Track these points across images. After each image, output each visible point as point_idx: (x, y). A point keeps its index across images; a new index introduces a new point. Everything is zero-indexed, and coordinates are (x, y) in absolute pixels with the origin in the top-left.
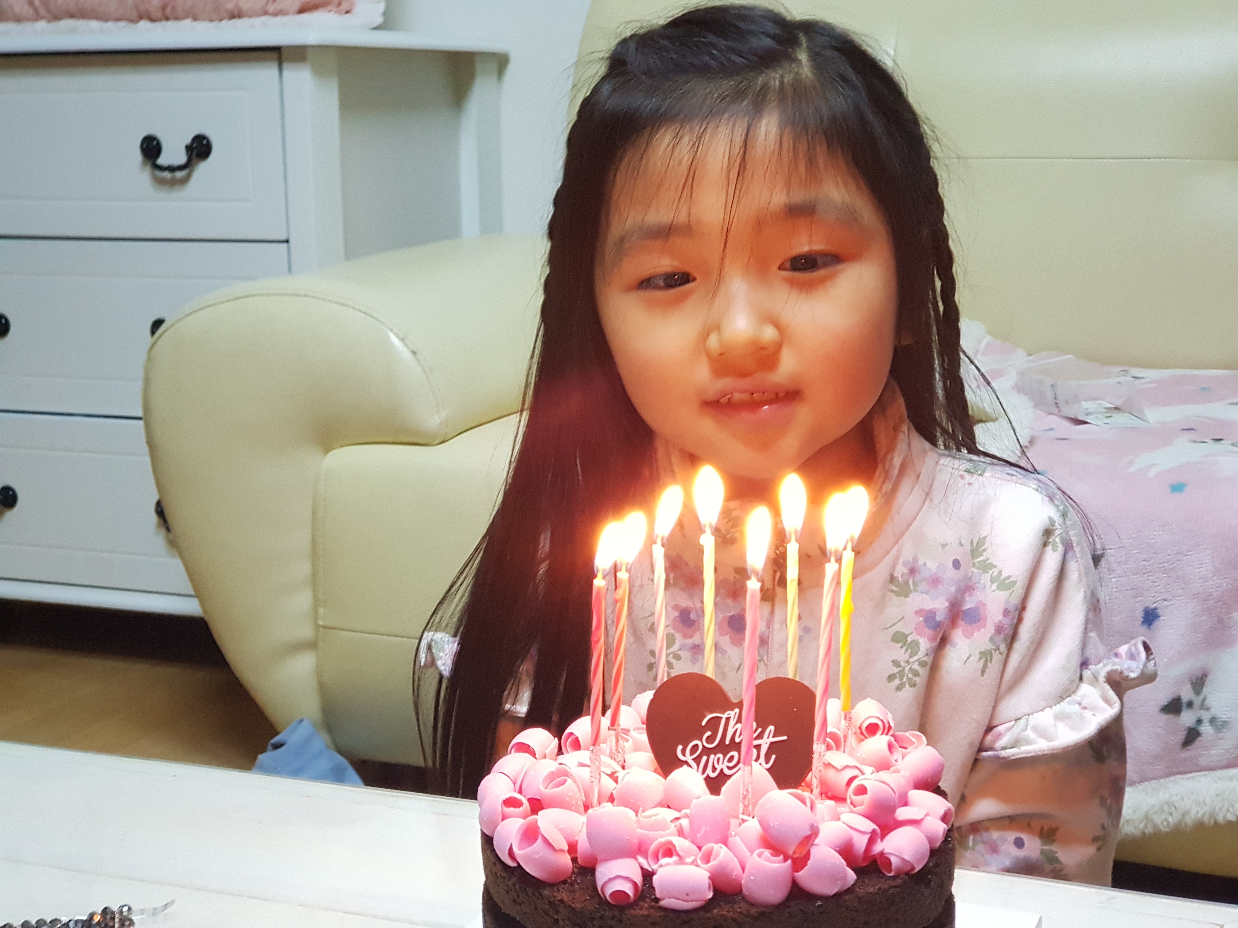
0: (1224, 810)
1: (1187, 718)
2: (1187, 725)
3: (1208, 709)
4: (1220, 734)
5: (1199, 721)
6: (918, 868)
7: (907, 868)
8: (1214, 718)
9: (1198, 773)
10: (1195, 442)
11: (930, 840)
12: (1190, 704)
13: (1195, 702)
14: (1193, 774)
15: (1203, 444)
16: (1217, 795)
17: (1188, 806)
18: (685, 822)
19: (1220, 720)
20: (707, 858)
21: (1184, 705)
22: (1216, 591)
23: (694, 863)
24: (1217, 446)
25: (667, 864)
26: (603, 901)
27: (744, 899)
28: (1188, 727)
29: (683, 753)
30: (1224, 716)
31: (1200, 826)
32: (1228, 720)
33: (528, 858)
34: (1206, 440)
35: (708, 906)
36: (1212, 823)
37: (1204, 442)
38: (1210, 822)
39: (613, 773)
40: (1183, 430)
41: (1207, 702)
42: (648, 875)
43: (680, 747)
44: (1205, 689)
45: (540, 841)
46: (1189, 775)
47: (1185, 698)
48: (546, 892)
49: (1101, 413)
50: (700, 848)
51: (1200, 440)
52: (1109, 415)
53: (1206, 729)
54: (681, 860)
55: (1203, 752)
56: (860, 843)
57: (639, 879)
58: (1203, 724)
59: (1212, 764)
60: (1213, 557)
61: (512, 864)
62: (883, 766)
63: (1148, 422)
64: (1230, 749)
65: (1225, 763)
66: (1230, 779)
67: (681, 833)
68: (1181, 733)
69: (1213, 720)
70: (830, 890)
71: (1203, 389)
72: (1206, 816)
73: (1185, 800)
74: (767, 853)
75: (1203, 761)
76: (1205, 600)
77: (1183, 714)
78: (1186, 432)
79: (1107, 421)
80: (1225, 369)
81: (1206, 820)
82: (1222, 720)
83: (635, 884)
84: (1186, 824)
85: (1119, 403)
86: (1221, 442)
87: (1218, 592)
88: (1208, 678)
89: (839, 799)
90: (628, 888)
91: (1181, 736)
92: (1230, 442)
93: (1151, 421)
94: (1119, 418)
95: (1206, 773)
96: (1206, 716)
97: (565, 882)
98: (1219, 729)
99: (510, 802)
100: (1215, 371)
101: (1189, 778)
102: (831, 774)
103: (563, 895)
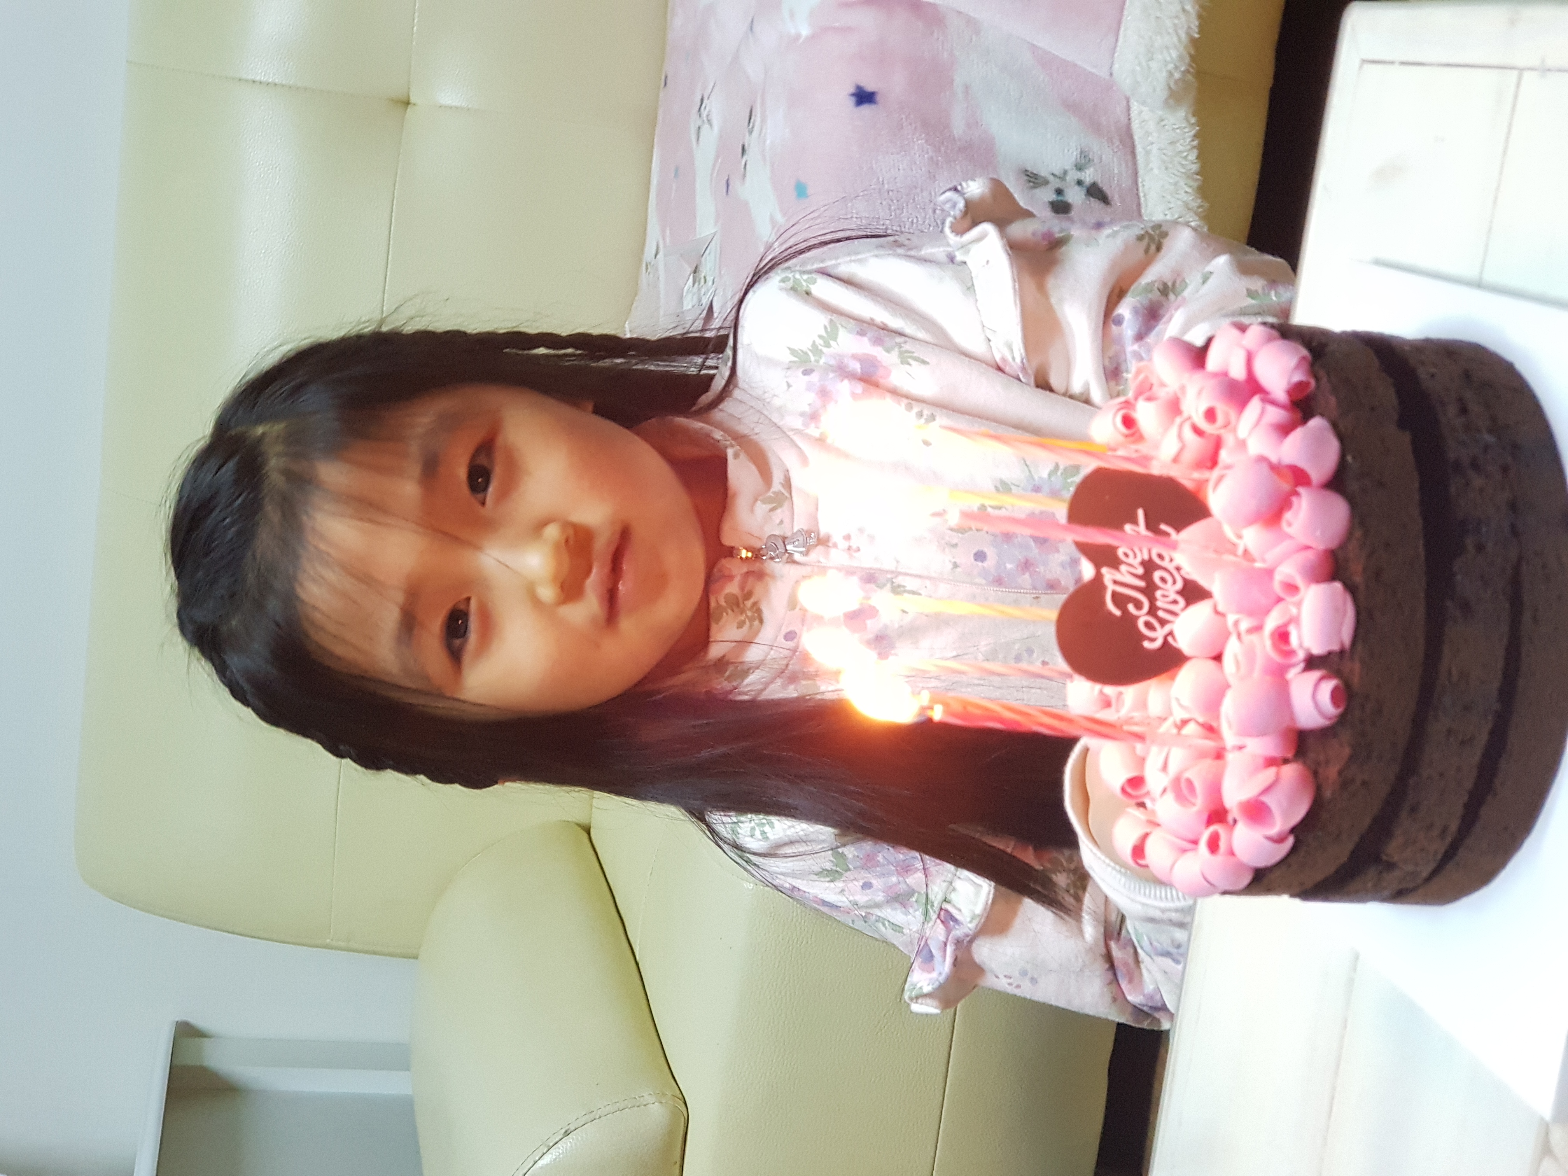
0: (1184, 162)
1: (1075, 196)
2: (1083, 197)
3: (1065, 172)
4: (1095, 160)
5: (1080, 183)
6: (1304, 352)
7: (1306, 365)
8: (1076, 166)
9: (1141, 189)
10: (744, 175)
11: (1270, 339)
12: (1059, 192)
13: (1057, 186)
14: (1141, 195)
15: (748, 166)
16: (1167, 169)
17: (1180, 203)
18: (1244, 625)
19: (1079, 159)
20: (1292, 588)
21: (1060, 198)
22: (927, 153)
23: (1299, 605)
24: (750, 151)
25: (1300, 637)
26: (1342, 720)
27: (1343, 545)
28: (1086, 195)
29: (1152, 640)
30: (1075, 153)
31: (1203, 191)
32: (1079, 150)
33: (1286, 814)
34: (743, 163)
35: (1351, 588)
36: (1198, 177)
37: (746, 164)
38: (1197, 180)
39: (1176, 726)
40: (727, 191)
41: (1057, 173)
42: (1312, 663)
43: (1146, 644)
44: (1043, 173)
45: (1265, 799)
46: (1142, 199)
47: (1053, 197)
48: (1328, 794)
49: (699, 290)
50: (1279, 600)
51: (742, 170)
52: (703, 280)
53: (1088, 176)
54: (1295, 620)
55: (1116, 182)
56: (1275, 414)
57: (1315, 675)
58: (1082, 178)
59: (1130, 172)
60: (887, 153)
61: (1291, 841)
62: (1174, 407)
63: (715, 233)
64: (1113, 150)
65: (1129, 157)
66: (1148, 153)
67: (1257, 629)
68: (1092, 205)
69: (1079, 168)
70: (1333, 447)
71: (676, 174)
72: (1192, 183)
73: (1172, 205)
74: (1288, 516)
75: (1127, 183)
76: (937, 164)
77: (1070, 201)
78: (730, 188)
79: (710, 280)
80: (652, 152)
81: (1195, 184)
82: (1079, 156)
83: (1322, 679)
84: (1199, 207)
85: (689, 270)
86: (746, 146)
87: (929, 151)
88: (1029, 169)
89: (1218, 444)
90: (1328, 686)
91: (1095, 204)
92: (747, 134)
93: (713, 231)
94: (708, 267)
95: (1140, 180)
96: (1073, 176)
97: (1315, 774)
98: (1089, 161)
99: (1213, 845)
100: (654, 164)
101: (1146, 200)
102: (1189, 456)
103: (1332, 772)
